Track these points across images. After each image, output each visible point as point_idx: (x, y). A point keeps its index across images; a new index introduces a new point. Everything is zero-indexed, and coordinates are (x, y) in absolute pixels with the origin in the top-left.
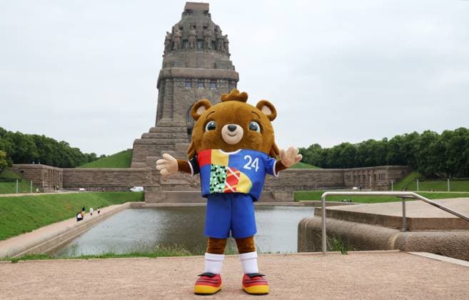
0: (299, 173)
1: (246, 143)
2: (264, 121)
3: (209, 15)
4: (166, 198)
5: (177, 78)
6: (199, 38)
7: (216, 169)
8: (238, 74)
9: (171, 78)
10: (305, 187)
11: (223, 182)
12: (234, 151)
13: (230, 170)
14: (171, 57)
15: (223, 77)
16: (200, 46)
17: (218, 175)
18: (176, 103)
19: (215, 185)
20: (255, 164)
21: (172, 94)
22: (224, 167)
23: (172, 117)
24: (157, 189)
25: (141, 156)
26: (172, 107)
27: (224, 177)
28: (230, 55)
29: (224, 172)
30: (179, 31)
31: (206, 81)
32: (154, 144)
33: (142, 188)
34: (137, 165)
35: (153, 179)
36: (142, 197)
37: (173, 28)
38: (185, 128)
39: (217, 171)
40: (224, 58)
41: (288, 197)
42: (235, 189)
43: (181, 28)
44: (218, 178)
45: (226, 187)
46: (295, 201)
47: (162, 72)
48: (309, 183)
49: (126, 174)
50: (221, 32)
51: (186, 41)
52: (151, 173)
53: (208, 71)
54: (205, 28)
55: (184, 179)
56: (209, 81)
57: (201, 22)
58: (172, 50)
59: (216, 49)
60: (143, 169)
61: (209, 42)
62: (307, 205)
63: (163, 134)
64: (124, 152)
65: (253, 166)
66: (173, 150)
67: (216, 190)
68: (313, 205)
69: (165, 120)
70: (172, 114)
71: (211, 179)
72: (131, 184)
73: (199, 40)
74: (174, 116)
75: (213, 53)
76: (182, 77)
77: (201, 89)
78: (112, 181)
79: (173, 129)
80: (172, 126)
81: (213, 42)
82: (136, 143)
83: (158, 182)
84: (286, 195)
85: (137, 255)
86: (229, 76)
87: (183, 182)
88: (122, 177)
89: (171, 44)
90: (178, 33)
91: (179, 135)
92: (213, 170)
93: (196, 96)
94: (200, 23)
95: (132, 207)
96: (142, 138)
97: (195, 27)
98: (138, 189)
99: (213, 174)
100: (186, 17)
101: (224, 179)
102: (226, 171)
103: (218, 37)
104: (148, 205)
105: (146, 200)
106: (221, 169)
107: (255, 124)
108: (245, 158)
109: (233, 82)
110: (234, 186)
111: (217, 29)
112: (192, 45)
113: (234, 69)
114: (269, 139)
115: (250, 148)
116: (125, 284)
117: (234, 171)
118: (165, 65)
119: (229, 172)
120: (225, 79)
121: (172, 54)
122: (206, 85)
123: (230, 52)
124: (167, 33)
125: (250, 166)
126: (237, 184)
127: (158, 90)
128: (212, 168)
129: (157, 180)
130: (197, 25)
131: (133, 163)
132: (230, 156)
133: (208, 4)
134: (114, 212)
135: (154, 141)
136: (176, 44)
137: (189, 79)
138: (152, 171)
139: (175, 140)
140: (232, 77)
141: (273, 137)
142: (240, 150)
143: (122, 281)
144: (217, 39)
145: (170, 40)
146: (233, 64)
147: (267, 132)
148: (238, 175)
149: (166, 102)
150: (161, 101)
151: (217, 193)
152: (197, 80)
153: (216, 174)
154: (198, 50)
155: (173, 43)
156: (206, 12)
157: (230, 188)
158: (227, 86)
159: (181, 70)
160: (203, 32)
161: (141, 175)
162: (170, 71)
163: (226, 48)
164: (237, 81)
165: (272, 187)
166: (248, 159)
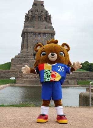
0: (80, 73)
2: (65, 51)
3: (44, 6)
4: (25, 82)
5: (30, 33)
6: (39, 16)
7: (46, 71)
8: (55, 31)
9: (27, 33)
10: (82, 79)
11: (49, 77)
12: (54, 64)
15: (49, 32)
16: (39, 19)
18: (29, 43)
19: (46, 78)
21: (28, 39)
23: (27, 49)
24: (21, 79)
25: (15, 65)
26: (28, 45)
28: (52, 23)
30: (31, 13)
31: (42, 34)
32: (20, 60)
33: (14, 78)
34: (13, 69)
35: (19, 74)
36: (14, 82)
37: (28, 11)
38: (33, 54)
39: (47, 72)
40: (50, 25)
42: (54, 80)
43: (32, 12)
44: (47, 75)
45: (51, 79)
46: (78, 85)
47: (23, 30)
48: (84, 78)
49: (8, 72)
50: (48, 13)
51: (34, 17)
52: (18, 72)
53: (42, 30)
54: (42, 11)
56: (43, 34)
57: (40, 9)
58: (28, 21)
59: (46, 21)
60: (15, 70)
61: (43, 18)
62: (82, 86)
63: (23, 56)
64: (7, 63)
66: (28, 62)
68: (85, 86)
69: (25, 50)
70: (27, 48)
72: (10, 76)
73: (39, 17)
74: (28, 48)
75: (45, 23)
76: (32, 32)
77: (39, 38)
78: (2, 75)
79: (28, 54)
80: (27, 53)
81: (45, 18)
82: (13, 59)
83: (21, 76)
84: (74, 82)
85: (13, 106)
86: (51, 32)
87: (32, 76)
88: (6, 73)
89: (27, 18)
90: (31, 14)
91: (30, 56)
92: (45, 72)
93: (38, 41)
95: (10, 86)
96: (15, 57)
97: (37, 11)
98: (13, 78)
100: (34, 7)
101: (50, 75)
102: (50, 72)
103: (47, 16)
104: (17, 85)
105: (16, 83)
107: (62, 53)
109: (53, 35)
110: (54, 79)
111: (47, 12)
112: (36, 19)
113: (53, 29)
114: (68, 59)
115: (60, 63)
116: (8, 118)
117: (54, 72)
118: (25, 27)
119: (52, 73)
120: (49, 34)
121: (28, 23)
122: (42, 36)
124: (26, 13)
125: (60, 70)
126: (55, 77)
127: (22, 38)
128: (45, 71)
129: (21, 75)
130: (38, 10)
131: (11, 68)
132: (52, 66)
133: (43, 1)
134: (3, 88)
135: (20, 59)
136: (29, 18)
137: (35, 33)
139: (29, 59)
140: (53, 33)
141: (69, 58)
142: (56, 64)
144: (47, 17)
145: (27, 17)
146: (53, 27)
147: (66, 56)
148: (56, 74)
149: (25, 43)
150: (23, 42)
151: (47, 81)
152: (38, 34)
153: (46, 74)
154: (38, 21)
155: (28, 18)
156: (42, 5)
157: (52, 79)
158: (50, 36)
159: (32, 30)
160: (41, 14)
161: (14, 73)
162: (27, 30)
163: (50, 20)
164: (54, 34)
165: (68, 79)
166: (59, 67)
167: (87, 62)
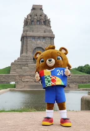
0: (80, 76)
1: (57, 65)
3: (42, 10)
4: (24, 87)
5: (29, 37)
6: (38, 20)
7: (46, 77)
8: (54, 35)
9: (27, 37)
10: (83, 82)
11: (50, 82)
12: (53, 69)
13: (52, 77)
14: (26, 28)
15: (49, 36)
16: (38, 23)
17: (48, 79)
18: (28, 47)
19: (47, 84)
20: (62, 73)
21: (27, 43)
22: (49, 76)
23: (27, 53)
24: (20, 83)
25: (14, 69)
26: (27, 49)
27: (50, 80)
28: (51, 27)
29: (50, 78)
30: (30, 17)
31: (41, 38)
33: (14, 83)
35: (19, 79)
36: (14, 86)
37: (27, 16)
38: (32, 58)
39: (47, 78)
40: (49, 28)
41: (75, 87)
42: (55, 84)
43: (31, 16)
44: (48, 80)
46: (78, 88)
47: (23, 34)
48: (84, 81)
49: (8, 77)
50: (47, 17)
51: (33, 21)
52: (18, 76)
53: (41, 34)
54: (41, 16)
55: (32, 79)
56: (42, 38)
58: (27, 25)
59: (45, 25)
60: (15, 75)
61: (42, 21)
62: (83, 90)
63: (23, 60)
64: (7, 68)
65: (61, 73)
66: (27, 67)
67: (48, 85)
68: (86, 90)
69: (24, 54)
70: (27, 52)
71: (45, 81)
72: (10, 81)
73: (38, 21)
75: (44, 26)
76: (31, 37)
77: (39, 41)
78: (2, 80)
80: (27, 57)
81: (44, 22)
82: (12, 64)
83: (21, 80)
84: (75, 85)
88: (6, 78)
90: (30, 18)
91: (30, 60)
92: (45, 78)
93: (37, 44)
94: (39, 14)
95: (10, 90)
96: (15, 62)
97: (36, 15)
98: (13, 83)
99: (46, 79)
100: (33, 11)
102: (50, 77)
103: (46, 19)
104: (17, 89)
105: (16, 87)
106: (48, 77)
108: (57, 71)
109: (52, 39)
110: (54, 83)
111: (45, 16)
112: (35, 23)
113: (53, 33)
117: (54, 77)
118: (24, 31)
119: (52, 78)
120: (49, 37)
122: (41, 39)
123: (51, 26)
124: (25, 18)
125: (60, 74)
127: (21, 42)
128: (45, 77)
129: (21, 79)
130: (37, 14)
131: (11, 72)
133: (42, 6)
134: (3, 93)
135: (19, 63)
136: (28, 23)
137: (34, 37)
138: (19, 75)
139: (28, 63)
140: (52, 36)
142: (54, 68)
143: (9, 122)
144: (46, 20)
145: (26, 21)
146: (52, 31)
148: (55, 78)
149: (25, 47)
150: (22, 46)
152: (37, 38)
153: (47, 79)
154: (38, 25)
155: (27, 22)
156: (41, 9)
157: (53, 84)
158: (50, 40)
159: (31, 34)
160: (40, 18)
161: (14, 77)
162: (26, 34)
163: (49, 24)
164: (54, 38)
165: (69, 82)
166: (58, 71)
167: (88, 65)
